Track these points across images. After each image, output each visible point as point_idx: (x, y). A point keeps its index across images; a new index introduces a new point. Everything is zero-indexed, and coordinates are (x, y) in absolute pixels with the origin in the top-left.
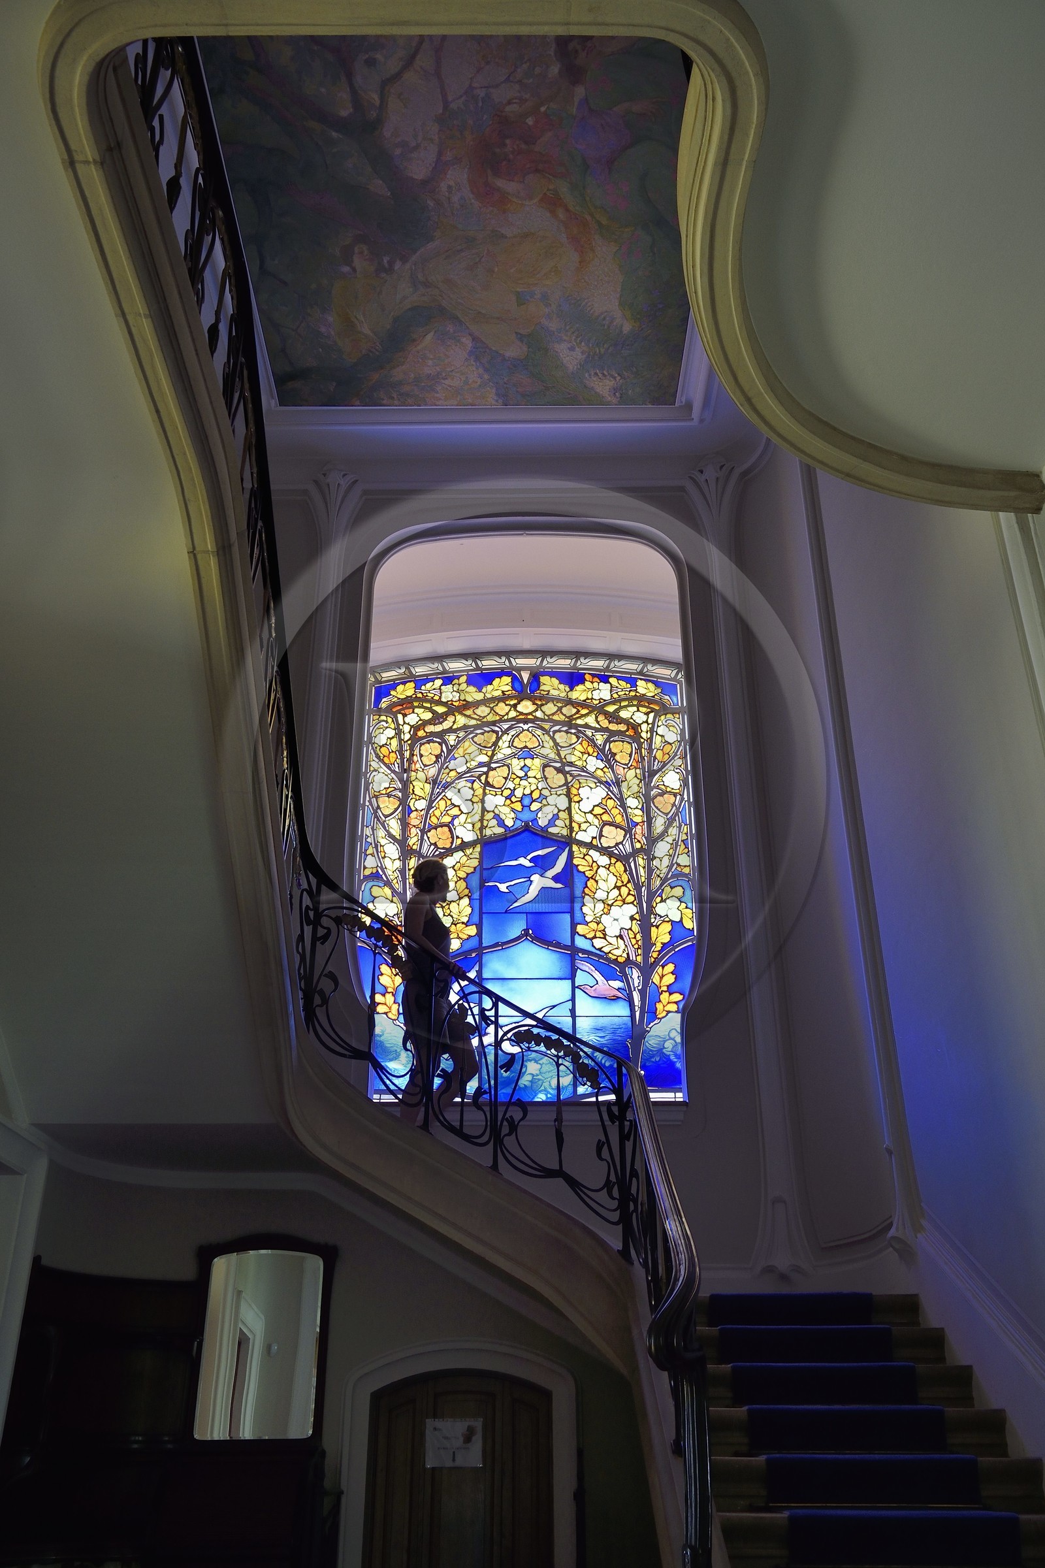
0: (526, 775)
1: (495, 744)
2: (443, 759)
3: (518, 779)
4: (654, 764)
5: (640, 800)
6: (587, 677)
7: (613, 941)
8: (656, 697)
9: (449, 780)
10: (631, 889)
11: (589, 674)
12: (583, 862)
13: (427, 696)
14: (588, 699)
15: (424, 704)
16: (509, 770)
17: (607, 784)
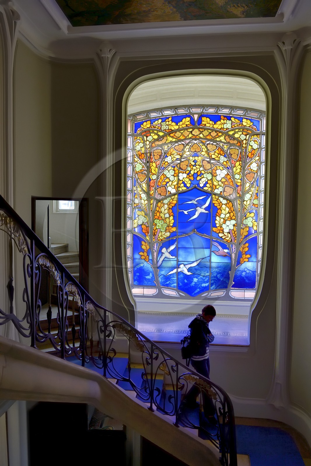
0: (195, 164)
1: (183, 150)
2: (162, 157)
3: (192, 166)
4: (247, 159)
5: (240, 175)
7: (226, 234)
8: (250, 127)
9: (165, 166)
11: (223, 116)
12: (217, 202)
13: (156, 127)
14: (222, 128)
15: (154, 131)
16: (189, 162)
17: (227, 168)
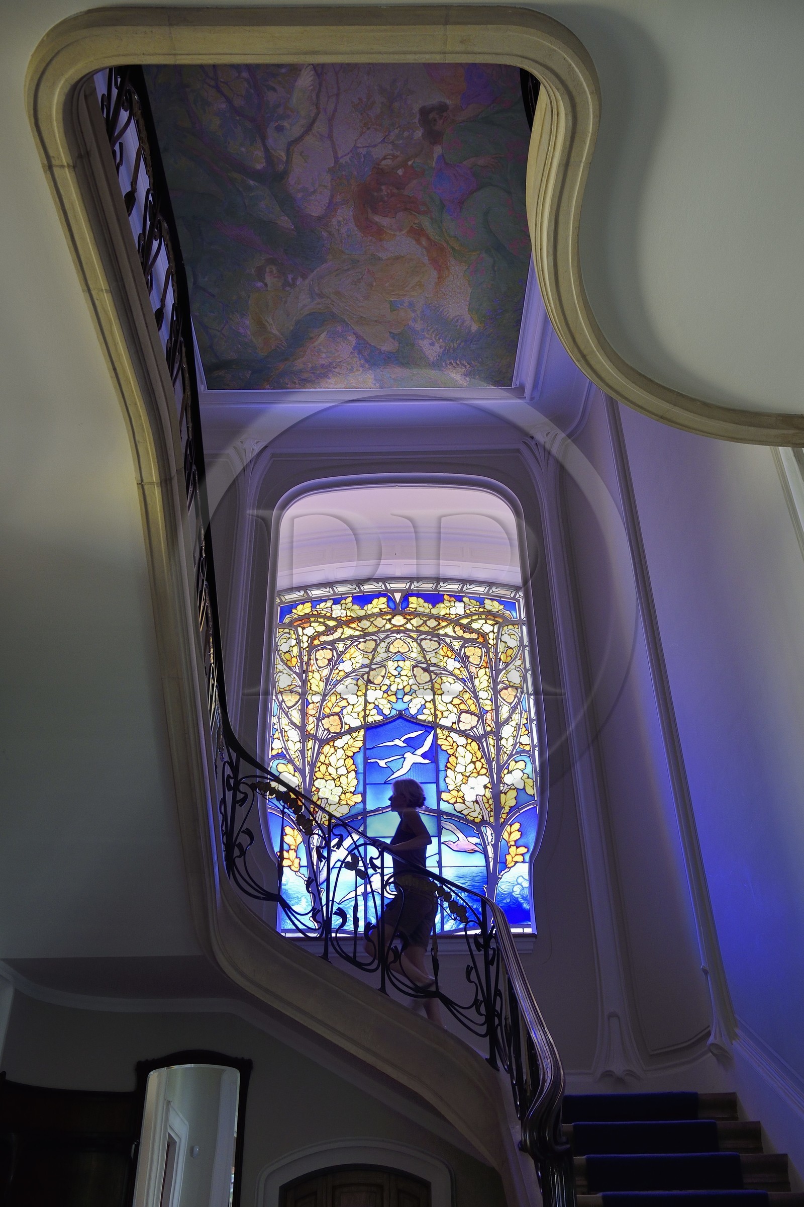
0: (399, 674)
1: (375, 650)
2: (334, 662)
3: (393, 677)
4: (499, 664)
5: (489, 692)
6: (446, 597)
7: (471, 805)
8: (499, 612)
9: (338, 678)
10: (484, 763)
11: (447, 595)
12: (446, 742)
13: (321, 613)
14: (446, 614)
15: (319, 620)
16: (386, 670)
17: (463, 681)
